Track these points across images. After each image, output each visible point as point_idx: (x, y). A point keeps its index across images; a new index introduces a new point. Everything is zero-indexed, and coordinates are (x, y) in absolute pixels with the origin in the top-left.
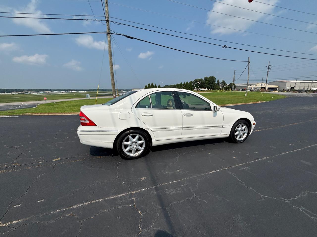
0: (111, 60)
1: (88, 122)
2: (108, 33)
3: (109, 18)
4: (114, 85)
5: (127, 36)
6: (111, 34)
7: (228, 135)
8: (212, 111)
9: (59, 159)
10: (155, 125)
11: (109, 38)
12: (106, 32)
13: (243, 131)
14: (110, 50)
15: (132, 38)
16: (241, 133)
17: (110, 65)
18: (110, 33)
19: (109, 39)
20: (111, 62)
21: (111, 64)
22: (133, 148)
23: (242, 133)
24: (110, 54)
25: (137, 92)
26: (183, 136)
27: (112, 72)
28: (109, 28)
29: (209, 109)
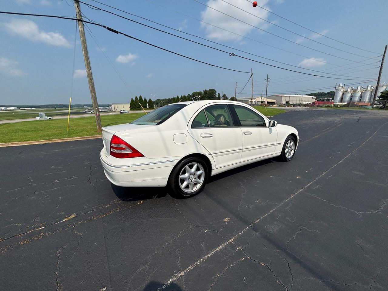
0: (88, 61)
1: (129, 152)
2: (79, 20)
4: (95, 99)
5: (109, 29)
6: (85, 21)
7: (280, 154)
8: (267, 127)
9: (73, 216)
11: (81, 27)
12: (76, 19)
13: (291, 147)
14: (85, 47)
15: (117, 32)
17: (87, 70)
18: (82, 21)
19: (81, 29)
20: (87, 64)
21: (88, 68)
22: (192, 181)
23: (290, 150)
24: (85, 53)
25: (187, 105)
26: (243, 160)
27: (90, 80)
28: (79, 13)
29: (264, 125)
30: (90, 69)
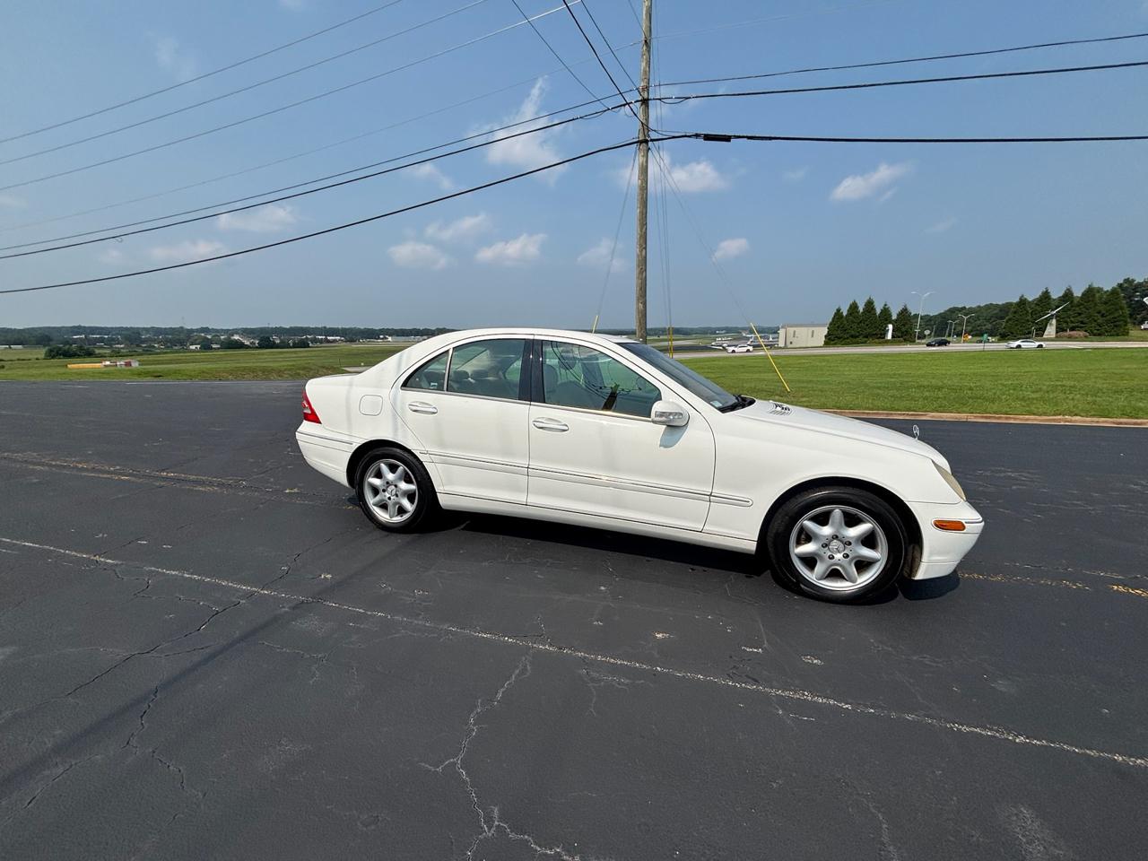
1: (309, 412)
2: (640, 142)
3: (650, 89)
4: (643, 315)
5: (708, 137)
6: (652, 140)
7: (751, 546)
10: (442, 445)
11: (643, 156)
12: (635, 140)
13: (850, 544)
15: (727, 139)
16: (839, 556)
18: (646, 142)
19: (641, 160)
20: (640, 236)
21: (641, 246)
22: (389, 498)
23: (846, 556)
24: (640, 212)
26: (532, 499)
28: (645, 126)
30: (645, 248)
